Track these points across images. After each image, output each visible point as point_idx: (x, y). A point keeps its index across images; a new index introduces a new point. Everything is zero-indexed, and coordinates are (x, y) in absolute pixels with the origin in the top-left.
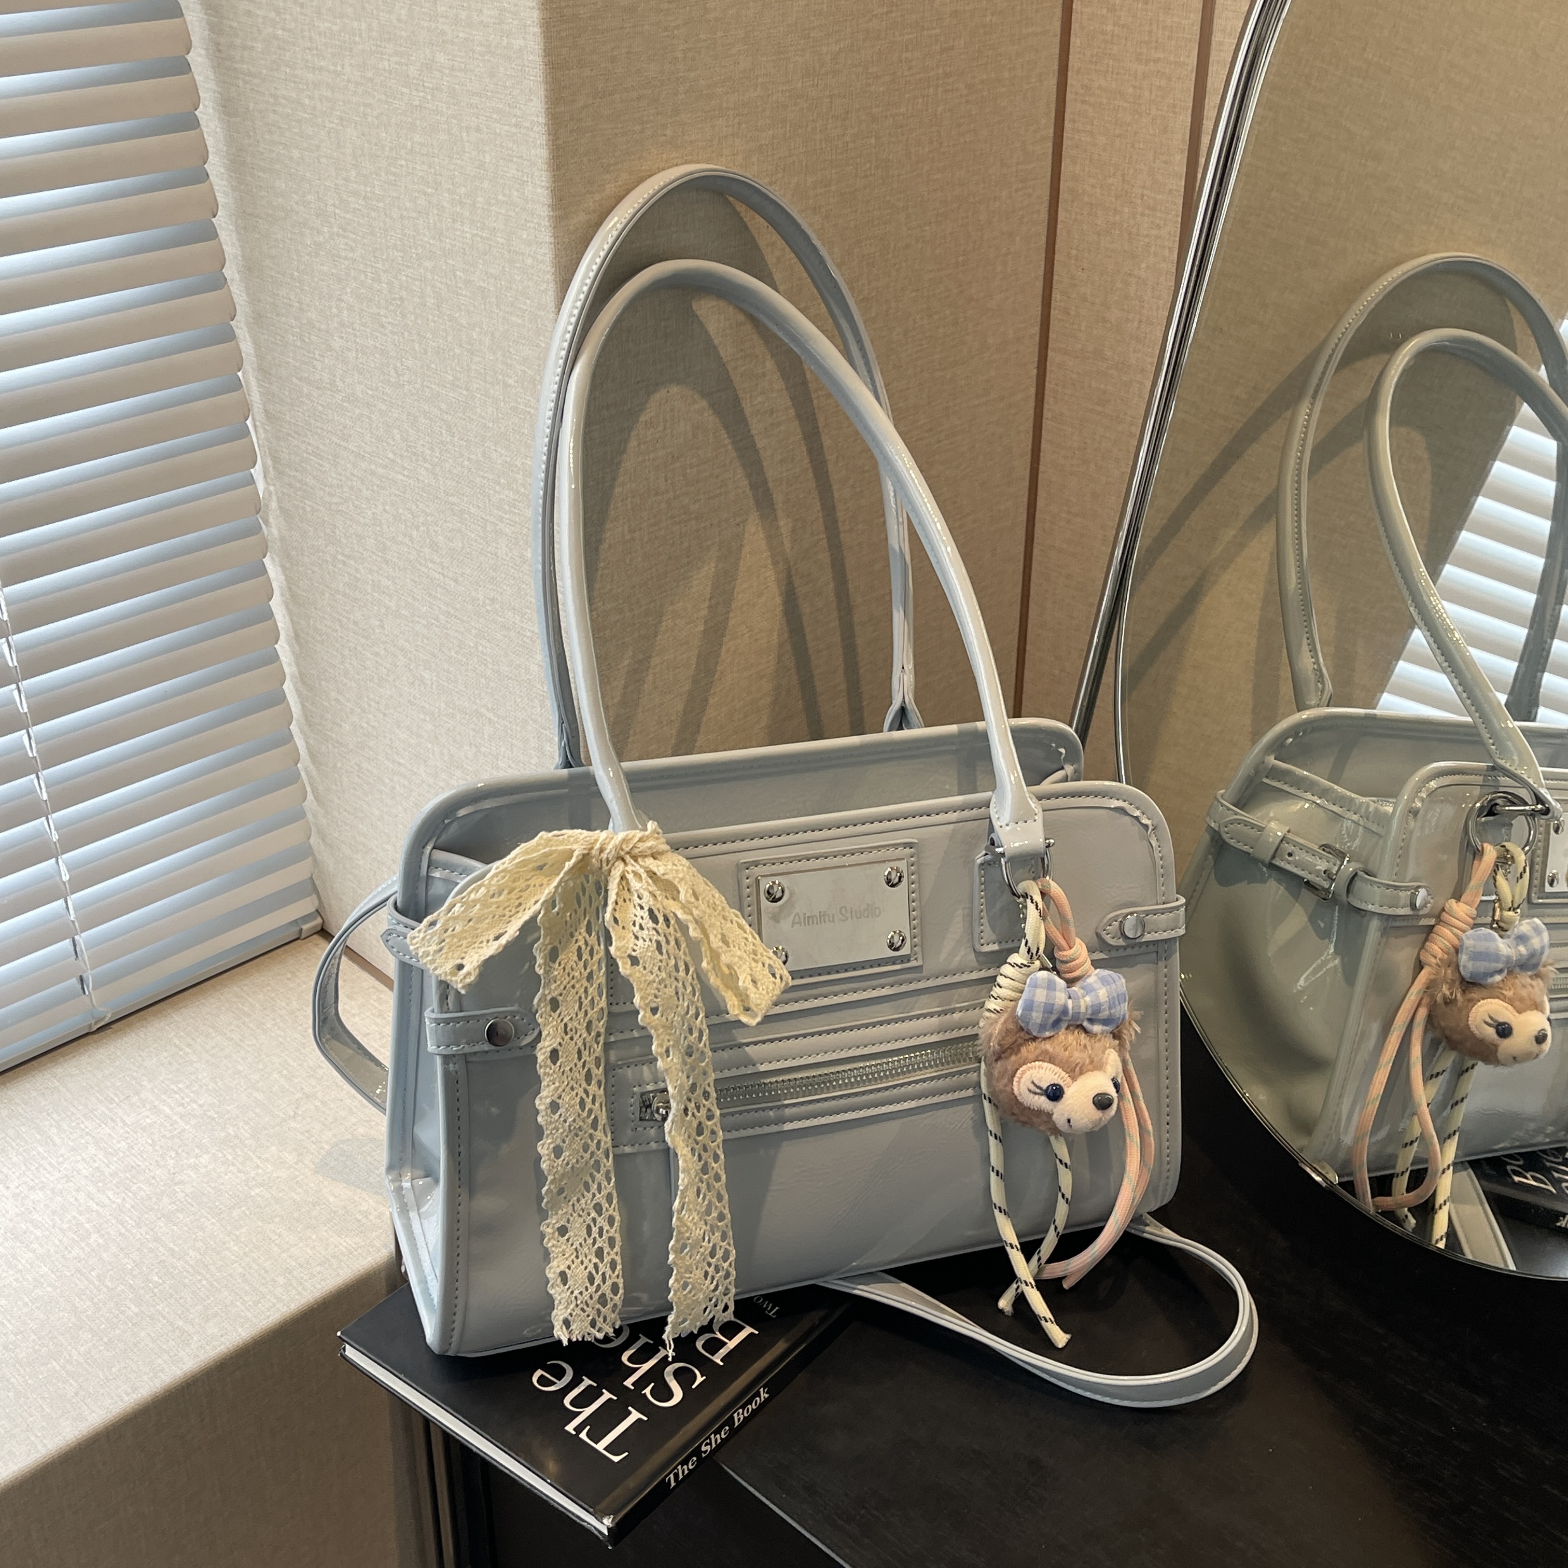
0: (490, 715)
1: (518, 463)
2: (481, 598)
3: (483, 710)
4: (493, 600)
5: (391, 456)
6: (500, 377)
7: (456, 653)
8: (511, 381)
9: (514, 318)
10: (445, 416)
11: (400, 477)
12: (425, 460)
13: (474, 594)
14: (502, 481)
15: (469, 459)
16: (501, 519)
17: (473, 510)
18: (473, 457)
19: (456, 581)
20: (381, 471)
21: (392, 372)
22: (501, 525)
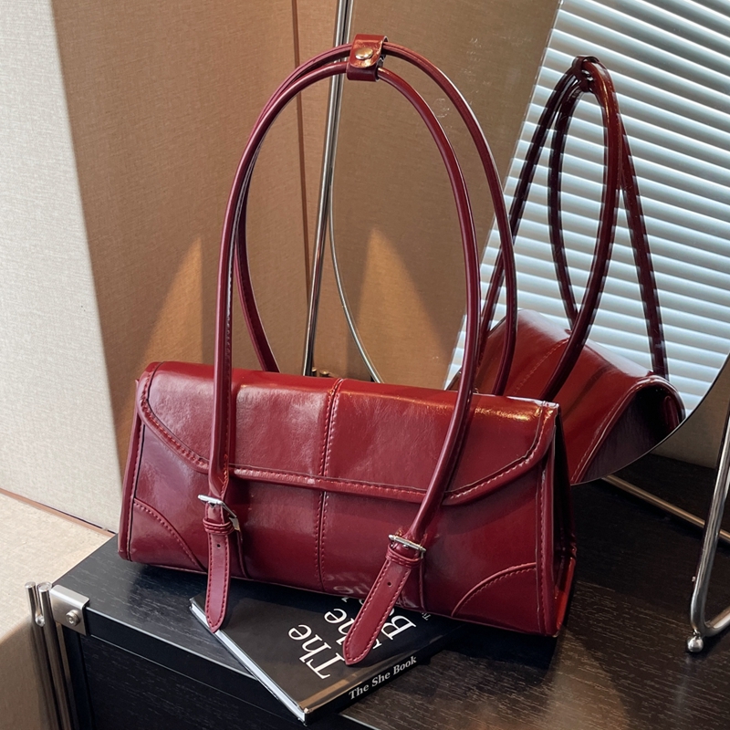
0: (40, 313)
1: (44, 164)
2: (27, 245)
3: (35, 311)
4: (35, 246)
6: (29, 117)
7: (15, 281)
8: (36, 118)
9: (35, 82)
13: (23, 245)
14: (35, 176)
15: (14, 168)
16: (37, 198)
17: (18, 196)
18: (16, 166)
19: (11, 240)
22: (37, 202)
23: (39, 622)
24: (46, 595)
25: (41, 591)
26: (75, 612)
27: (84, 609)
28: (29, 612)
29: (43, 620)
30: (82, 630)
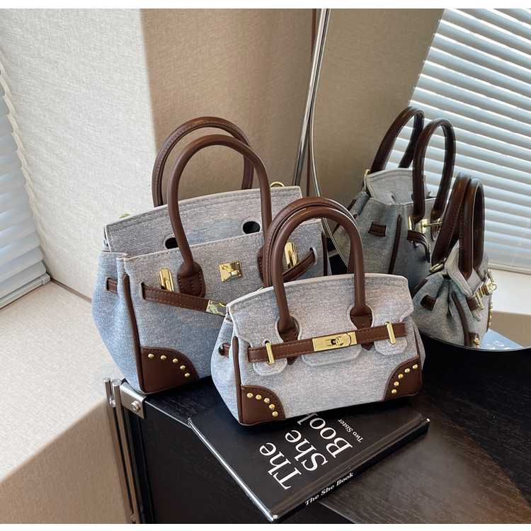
5: (68, 83)
10: (91, 63)
11: (73, 91)
12: (83, 83)
20: (63, 89)
21: (66, 47)
23: (112, 404)
24: (118, 388)
25: (113, 385)
26: (136, 402)
27: (143, 402)
28: (105, 396)
29: (114, 403)
30: (141, 414)
